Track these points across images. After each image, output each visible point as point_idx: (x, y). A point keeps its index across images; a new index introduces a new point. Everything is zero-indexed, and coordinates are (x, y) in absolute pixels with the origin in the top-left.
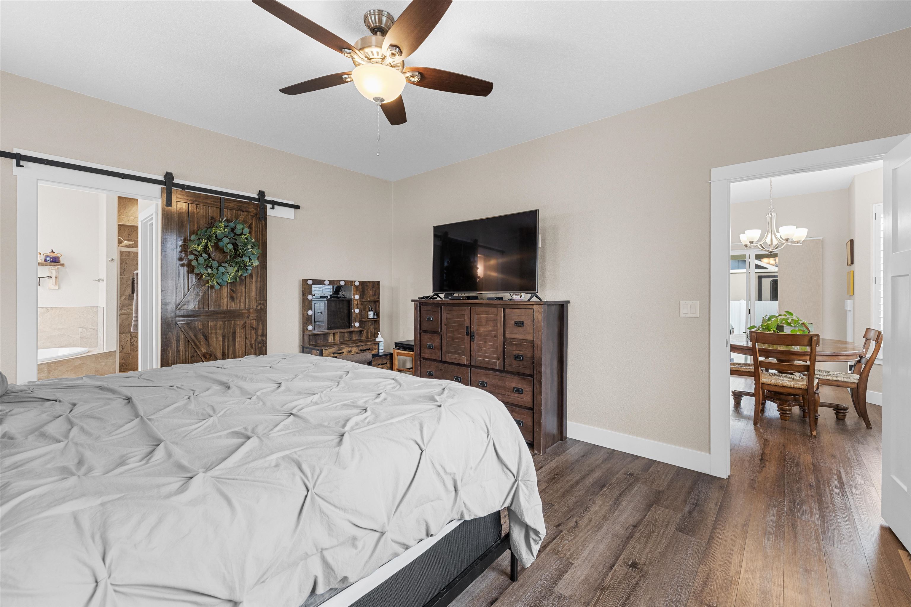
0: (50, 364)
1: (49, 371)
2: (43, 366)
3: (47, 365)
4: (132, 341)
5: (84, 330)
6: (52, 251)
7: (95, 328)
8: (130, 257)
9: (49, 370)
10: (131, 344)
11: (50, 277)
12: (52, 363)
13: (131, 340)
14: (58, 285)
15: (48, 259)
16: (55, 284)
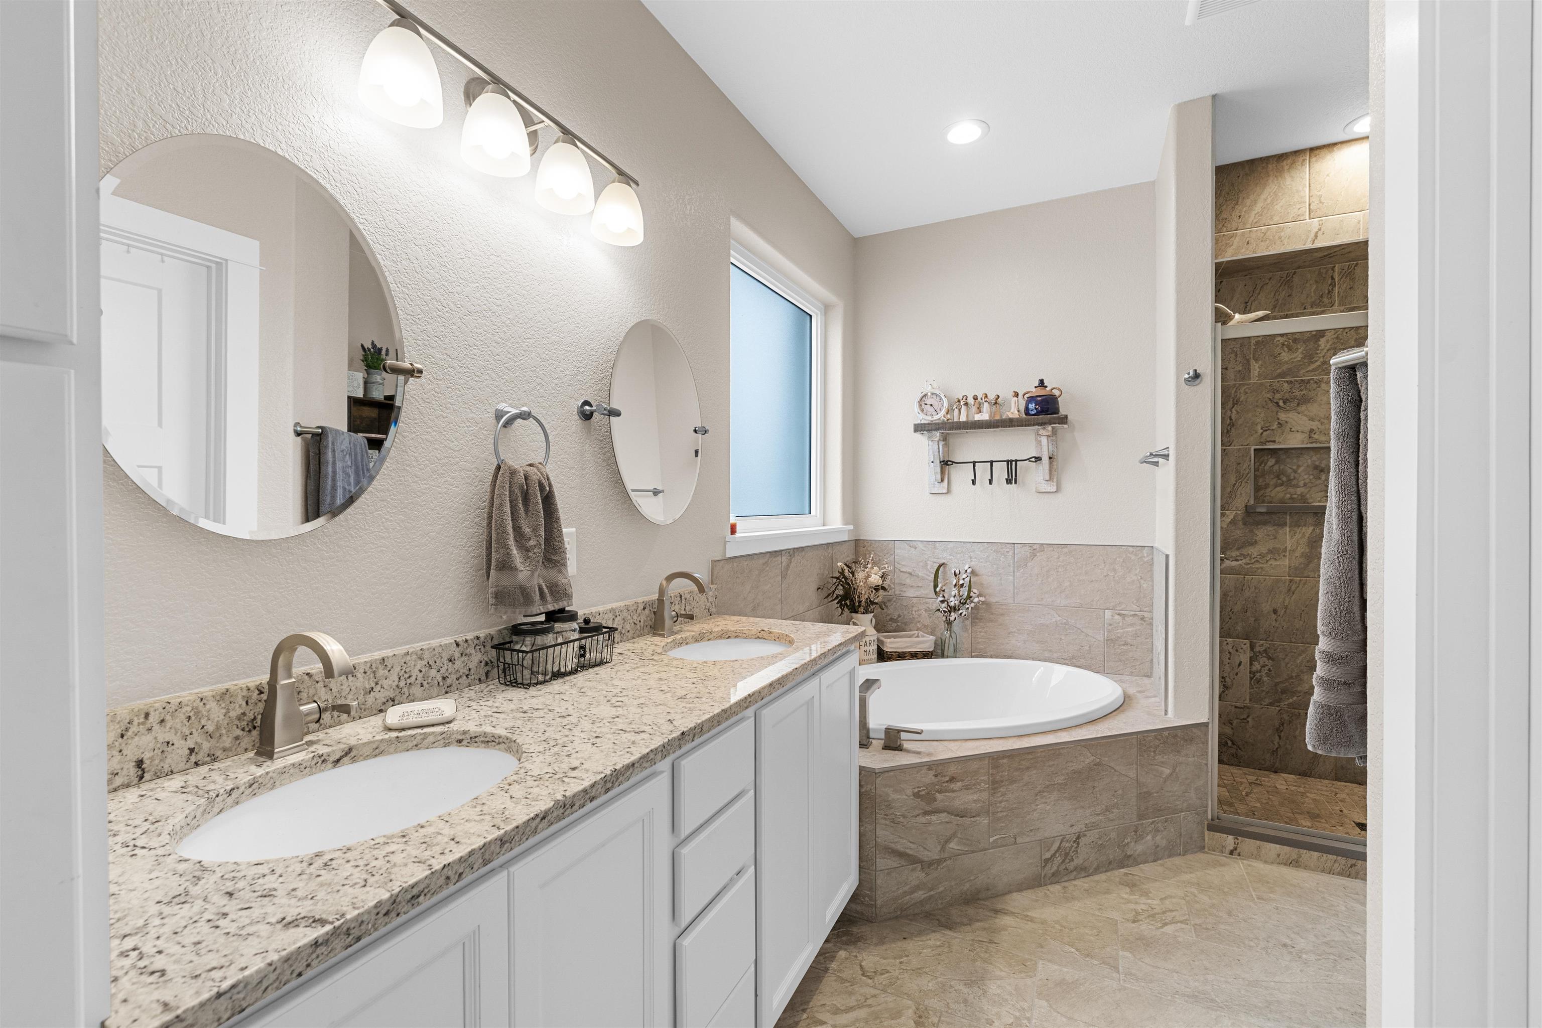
0: (995, 759)
1: (995, 785)
2: (975, 765)
3: (987, 760)
4: (1257, 666)
5: (1117, 617)
6: (1042, 383)
7: (1146, 614)
8: (1250, 379)
9: (994, 782)
10: (1251, 679)
11: (1038, 459)
12: (1003, 757)
13: (1251, 664)
14: (1055, 480)
15: (1032, 406)
16: (1047, 478)
